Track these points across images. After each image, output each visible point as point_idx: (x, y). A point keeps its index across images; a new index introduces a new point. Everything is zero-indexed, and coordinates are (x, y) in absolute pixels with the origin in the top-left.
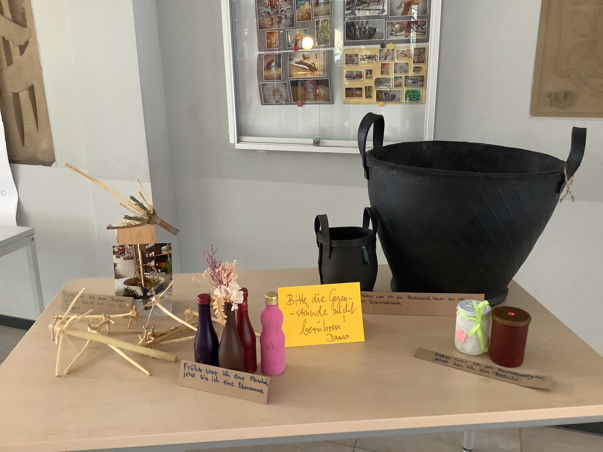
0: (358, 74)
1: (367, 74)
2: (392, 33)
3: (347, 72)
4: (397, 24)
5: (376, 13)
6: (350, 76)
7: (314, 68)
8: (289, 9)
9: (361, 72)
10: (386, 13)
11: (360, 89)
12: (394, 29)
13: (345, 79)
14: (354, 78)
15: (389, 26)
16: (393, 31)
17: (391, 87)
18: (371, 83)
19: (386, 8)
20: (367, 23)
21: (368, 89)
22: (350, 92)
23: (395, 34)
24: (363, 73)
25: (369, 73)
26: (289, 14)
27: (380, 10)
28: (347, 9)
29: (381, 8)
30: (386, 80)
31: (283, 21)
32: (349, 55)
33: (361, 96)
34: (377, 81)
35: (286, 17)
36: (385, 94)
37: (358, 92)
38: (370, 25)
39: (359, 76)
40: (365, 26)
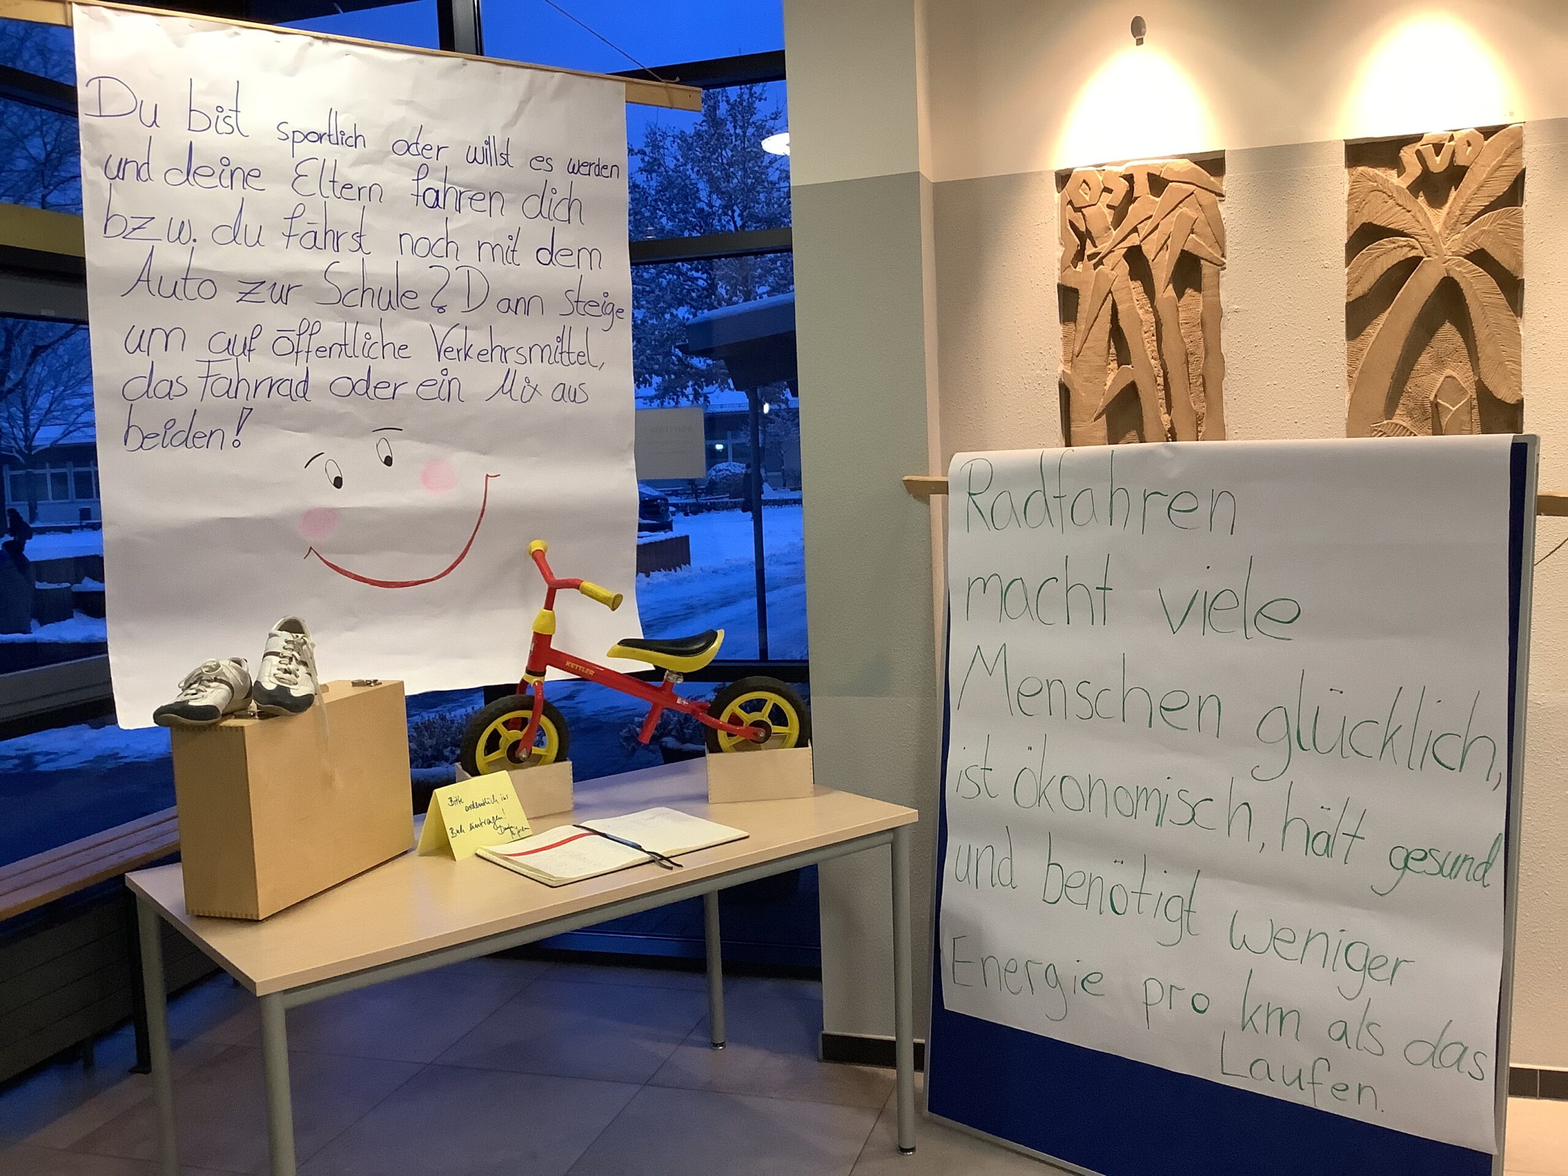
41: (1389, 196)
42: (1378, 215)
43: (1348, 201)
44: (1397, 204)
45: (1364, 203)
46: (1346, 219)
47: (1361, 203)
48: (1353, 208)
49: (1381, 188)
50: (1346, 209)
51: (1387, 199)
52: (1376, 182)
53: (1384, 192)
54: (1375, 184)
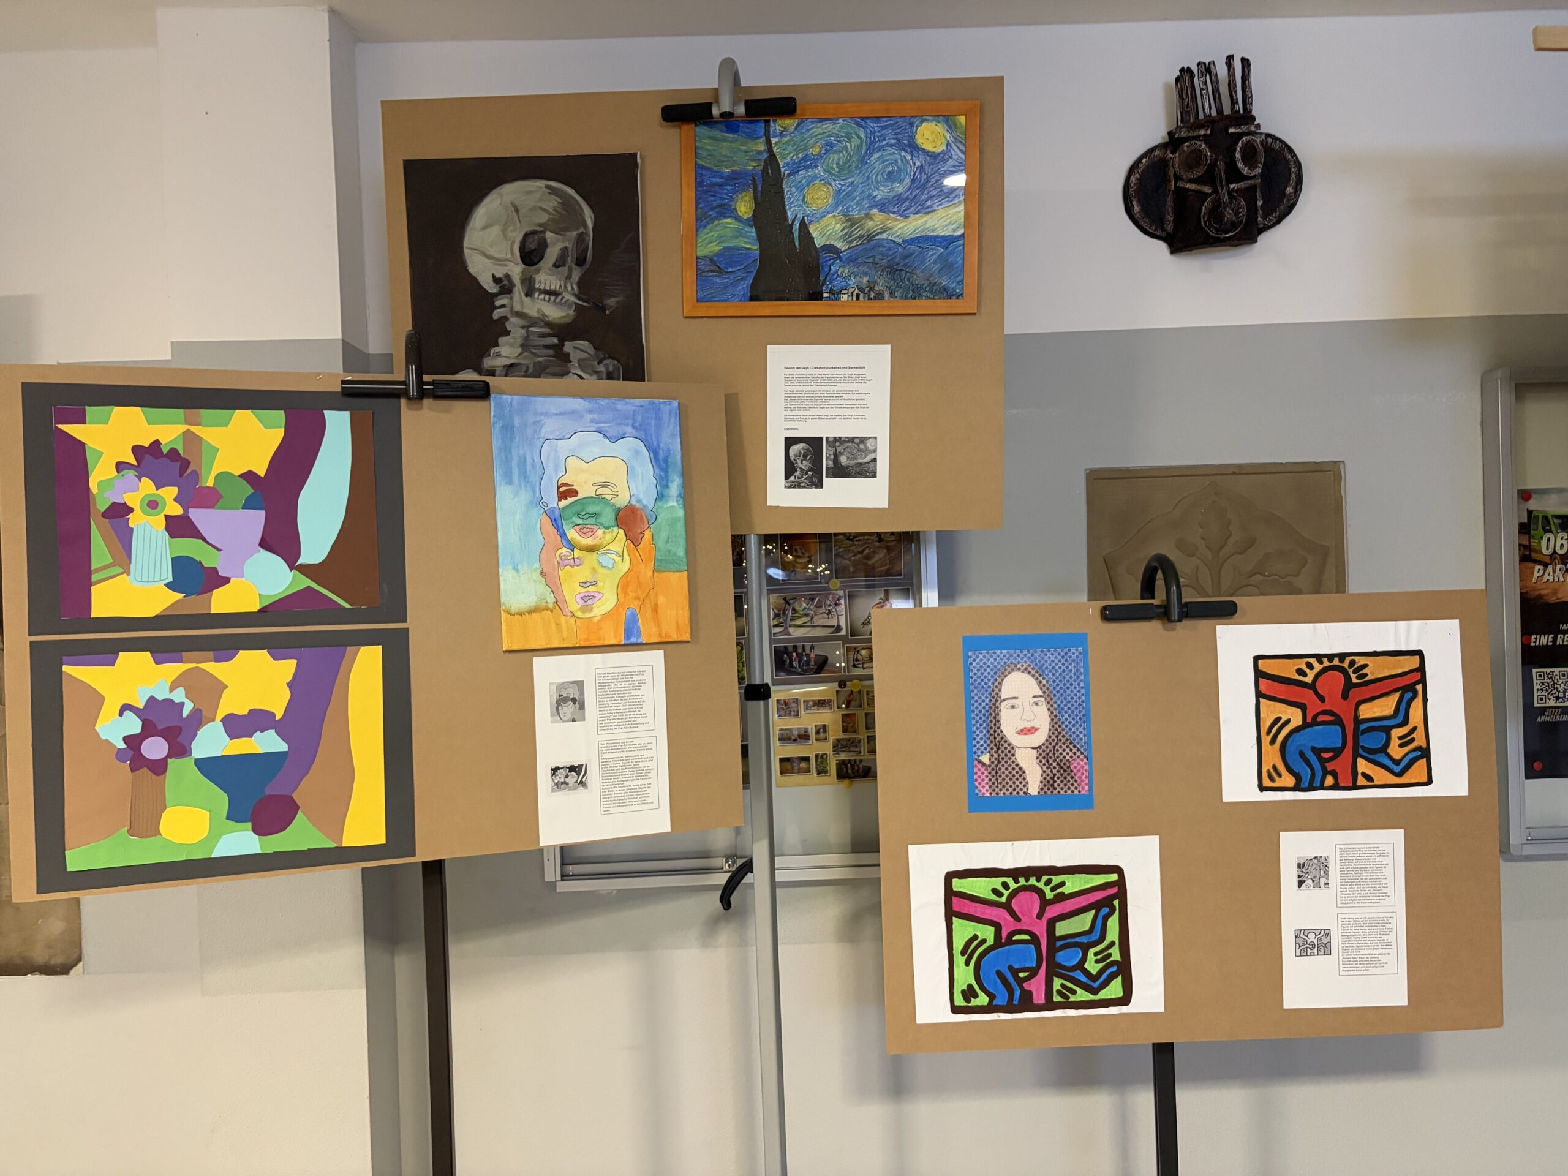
0: (803, 733)
1: (818, 733)
2: (856, 663)
3: (781, 730)
4: (864, 649)
5: (825, 632)
6: (786, 738)
9: (806, 731)
10: (843, 632)
11: (807, 759)
12: (860, 658)
13: (778, 742)
14: (795, 740)
15: (850, 653)
16: (857, 660)
17: (862, 754)
18: (827, 748)
19: (843, 624)
20: (812, 647)
21: (821, 759)
22: (788, 765)
23: (861, 666)
24: (810, 730)
25: (821, 730)
27: (833, 626)
28: (776, 626)
29: (836, 625)
30: (852, 743)
32: (783, 702)
33: (808, 771)
34: (837, 745)
36: (853, 766)
37: (803, 765)
38: (817, 651)
39: (804, 736)
40: (808, 651)
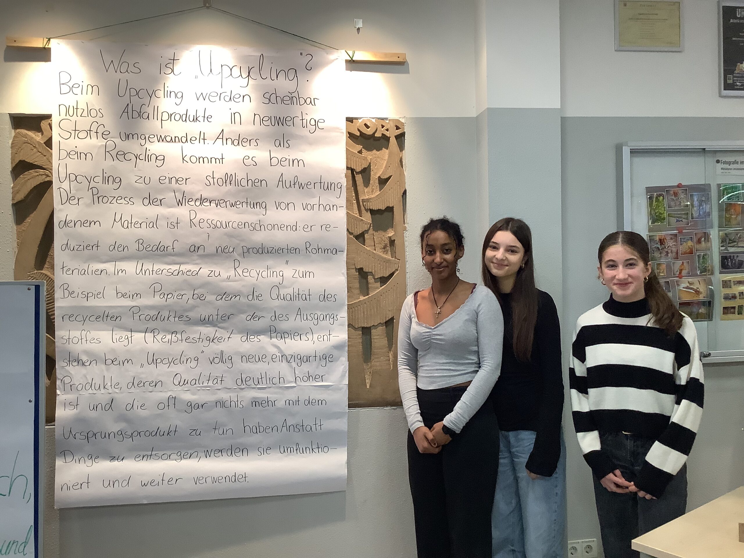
0: (733, 295)
1: (740, 296)
3: (724, 294)
6: (727, 298)
7: (698, 291)
8: (675, 245)
9: (735, 295)
11: (734, 308)
13: (723, 300)
14: (730, 299)
21: (740, 307)
22: (726, 310)
24: (737, 295)
25: (741, 294)
26: (674, 250)
28: (722, 246)
31: (669, 255)
32: (724, 281)
33: (734, 313)
35: (671, 252)
37: (732, 310)
38: (739, 258)
39: (734, 297)
40: (735, 258)
41: (34, 147)
42: (28, 156)
43: (12, 147)
44: (39, 151)
45: (20, 149)
46: (10, 157)
47: (19, 149)
48: (14, 151)
49: (29, 142)
50: (10, 152)
51: (33, 148)
52: (26, 138)
53: (31, 144)
54: (26, 139)
